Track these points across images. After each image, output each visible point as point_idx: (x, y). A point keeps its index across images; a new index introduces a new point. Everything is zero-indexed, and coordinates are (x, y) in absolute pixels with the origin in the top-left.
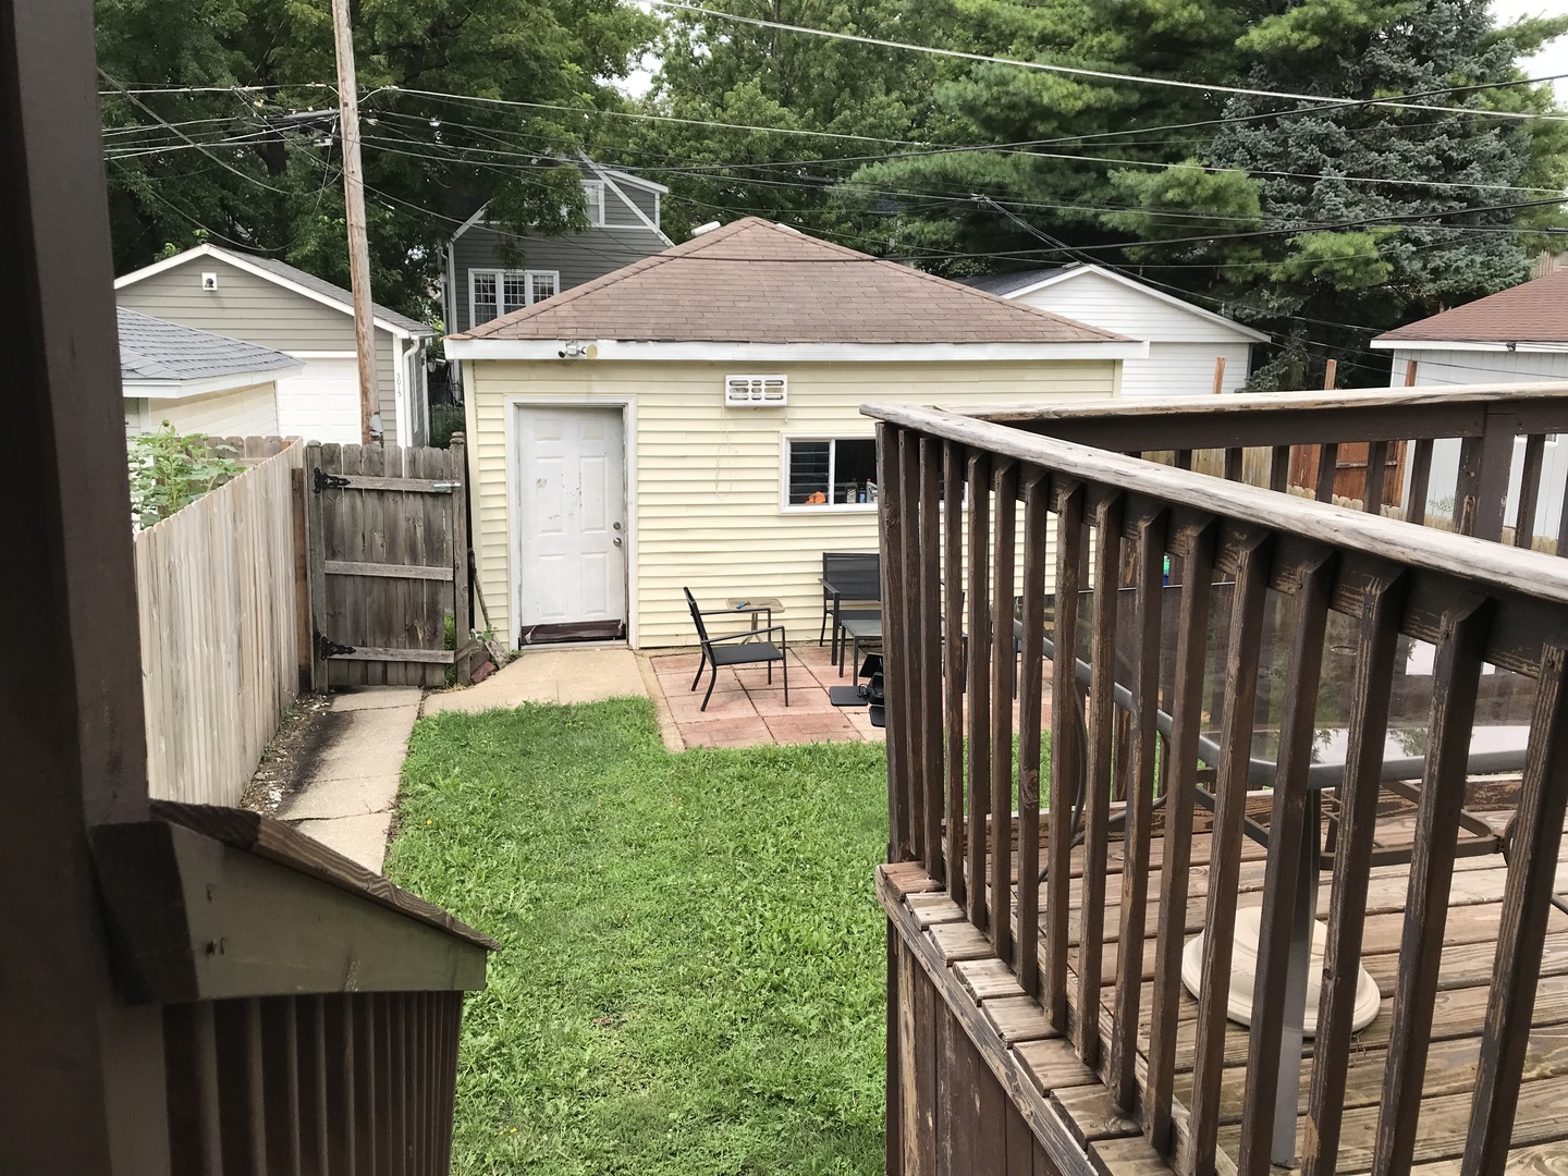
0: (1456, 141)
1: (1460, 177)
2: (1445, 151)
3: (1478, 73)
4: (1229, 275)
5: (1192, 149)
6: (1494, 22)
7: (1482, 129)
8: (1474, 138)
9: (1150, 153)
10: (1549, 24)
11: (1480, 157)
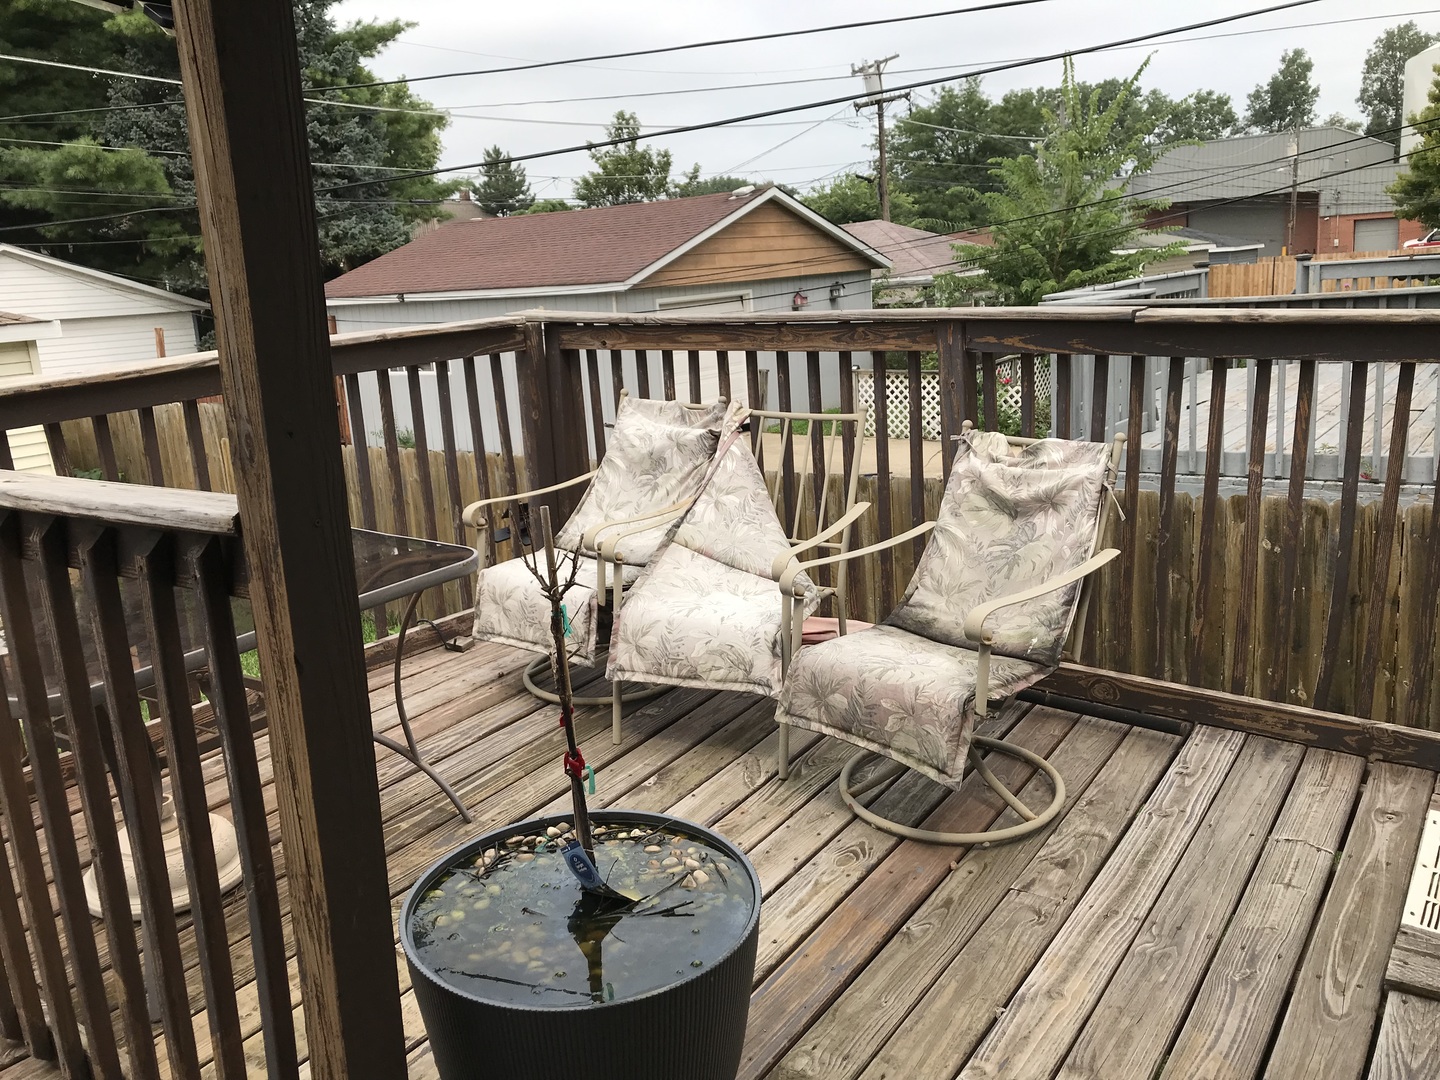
0: (327, 126)
1: (337, 158)
2: (319, 136)
3: (331, 69)
4: (154, 249)
5: (87, 127)
6: (334, 26)
7: (345, 118)
8: (340, 125)
9: (42, 131)
10: (379, 30)
11: (348, 141)
